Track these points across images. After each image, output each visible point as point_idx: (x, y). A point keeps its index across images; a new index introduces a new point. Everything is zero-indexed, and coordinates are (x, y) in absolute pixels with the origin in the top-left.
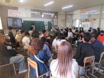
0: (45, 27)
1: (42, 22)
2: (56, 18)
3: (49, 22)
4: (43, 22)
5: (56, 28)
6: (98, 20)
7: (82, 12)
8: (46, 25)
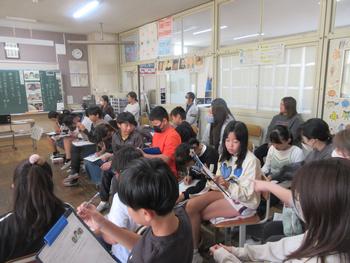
0: (29, 93)
1: (7, 72)
2: (81, 59)
3: (43, 73)
4: (16, 74)
5: (85, 98)
6: (209, 62)
7: (161, 30)
8: (33, 87)
